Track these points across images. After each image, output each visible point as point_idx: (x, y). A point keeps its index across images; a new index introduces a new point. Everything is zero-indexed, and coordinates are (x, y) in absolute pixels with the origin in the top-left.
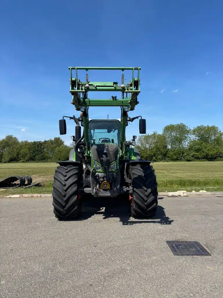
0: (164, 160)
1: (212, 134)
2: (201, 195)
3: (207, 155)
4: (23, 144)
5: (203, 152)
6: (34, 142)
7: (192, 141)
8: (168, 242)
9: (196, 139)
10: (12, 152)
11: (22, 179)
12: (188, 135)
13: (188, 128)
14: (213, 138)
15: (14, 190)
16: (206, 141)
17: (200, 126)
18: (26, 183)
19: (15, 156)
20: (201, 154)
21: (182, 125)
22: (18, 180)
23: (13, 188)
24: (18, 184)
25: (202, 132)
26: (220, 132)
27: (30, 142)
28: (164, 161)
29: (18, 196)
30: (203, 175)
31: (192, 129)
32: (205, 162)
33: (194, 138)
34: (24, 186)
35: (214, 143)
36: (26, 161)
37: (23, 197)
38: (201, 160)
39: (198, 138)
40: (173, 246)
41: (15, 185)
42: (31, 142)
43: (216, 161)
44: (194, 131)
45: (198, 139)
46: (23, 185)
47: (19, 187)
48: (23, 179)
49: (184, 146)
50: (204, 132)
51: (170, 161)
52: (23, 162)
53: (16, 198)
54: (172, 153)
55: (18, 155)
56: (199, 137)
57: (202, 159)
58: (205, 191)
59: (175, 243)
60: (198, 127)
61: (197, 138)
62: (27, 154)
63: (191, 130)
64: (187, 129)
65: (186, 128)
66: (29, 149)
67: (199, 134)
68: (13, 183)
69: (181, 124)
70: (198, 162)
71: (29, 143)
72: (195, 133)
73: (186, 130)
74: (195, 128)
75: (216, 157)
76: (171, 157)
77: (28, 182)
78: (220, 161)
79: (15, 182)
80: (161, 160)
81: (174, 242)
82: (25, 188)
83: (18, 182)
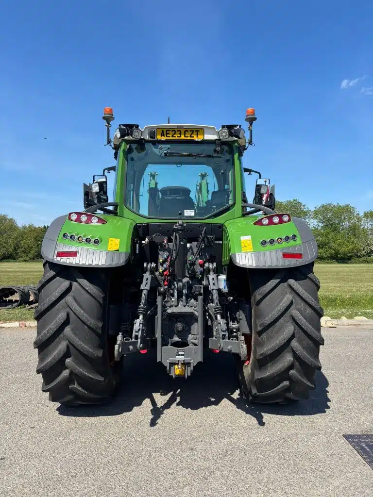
1: (345, 218)
2: (359, 325)
3: (337, 253)
4: (26, 230)
5: (331, 248)
6: (45, 227)
7: (312, 229)
8: (348, 437)
9: (319, 226)
10: (5, 243)
11: (24, 293)
12: (305, 219)
13: (306, 207)
14: (346, 224)
15: (9, 313)
16: (336, 230)
17: (325, 204)
18: (32, 298)
19: (11, 250)
20: (326, 251)
21: (294, 202)
22: (17, 293)
23: (7, 309)
24: (16, 301)
25: (329, 215)
26: (358, 214)
27: (37, 227)
29: (16, 324)
30: (340, 287)
31: (313, 209)
32: (333, 265)
33: (316, 224)
34: (27, 305)
35: (348, 234)
36: (31, 259)
37: (26, 326)
38: (326, 261)
39: (323, 225)
40: (362, 448)
41: (11, 302)
42: (39, 227)
43: (351, 263)
44: (316, 213)
45: (322, 227)
46: (25, 304)
47: (18, 306)
48: (26, 291)
50: (332, 215)
52: (25, 261)
53: (13, 328)
55: (15, 249)
56: (323, 222)
57: (328, 260)
58: (364, 318)
59: (364, 438)
60: (323, 206)
61: (320, 224)
62: (32, 248)
63: (310, 210)
64: (305, 210)
65: (303, 207)
66: (36, 238)
67: (324, 218)
68: (7, 299)
70: (323, 265)
71: (35, 228)
72: (317, 217)
73: (302, 211)
74: (318, 207)
75: (351, 256)
77: (35, 298)
78: (357, 263)
79: (11, 298)
81: (360, 436)
82: (29, 310)
83: (16, 297)
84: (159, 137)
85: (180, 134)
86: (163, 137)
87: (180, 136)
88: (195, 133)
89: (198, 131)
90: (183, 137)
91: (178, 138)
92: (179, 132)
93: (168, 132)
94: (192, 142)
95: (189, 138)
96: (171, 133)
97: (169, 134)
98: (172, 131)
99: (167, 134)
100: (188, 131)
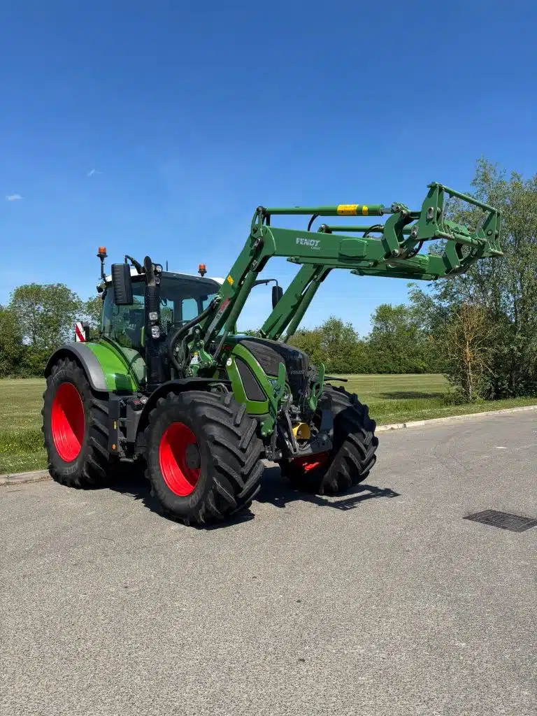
0: (15, 373)
9: (94, 324)
12: (74, 314)
13: (76, 296)
21: (60, 288)
28: (15, 378)
31: (85, 300)
33: (90, 322)
44: (90, 305)
45: (98, 326)
49: (66, 341)
51: (31, 377)
54: (35, 357)
63: (82, 302)
64: (74, 300)
65: (71, 296)
69: (59, 285)
72: (92, 312)
73: (70, 302)
74: (94, 298)
76: (34, 366)
80: (7, 374)
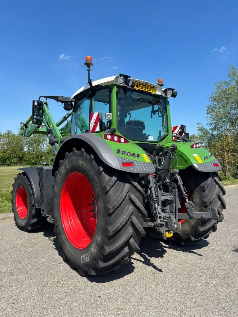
0: (20, 164)
49: (42, 149)
51: (27, 166)
54: (29, 157)
76: (28, 161)
84: (136, 88)
85: (145, 88)
86: (137, 88)
87: (145, 89)
88: (152, 88)
89: (153, 88)
90: (146, 90)
91: (144, 90)
92: (145, 86)
93: (140, 85)
94: (150, 94)
95: (149, 91)
96: (142, 86)
97: (140, 86)
98: (142, 85)
99: (139, 86)
100: (149, 87)
